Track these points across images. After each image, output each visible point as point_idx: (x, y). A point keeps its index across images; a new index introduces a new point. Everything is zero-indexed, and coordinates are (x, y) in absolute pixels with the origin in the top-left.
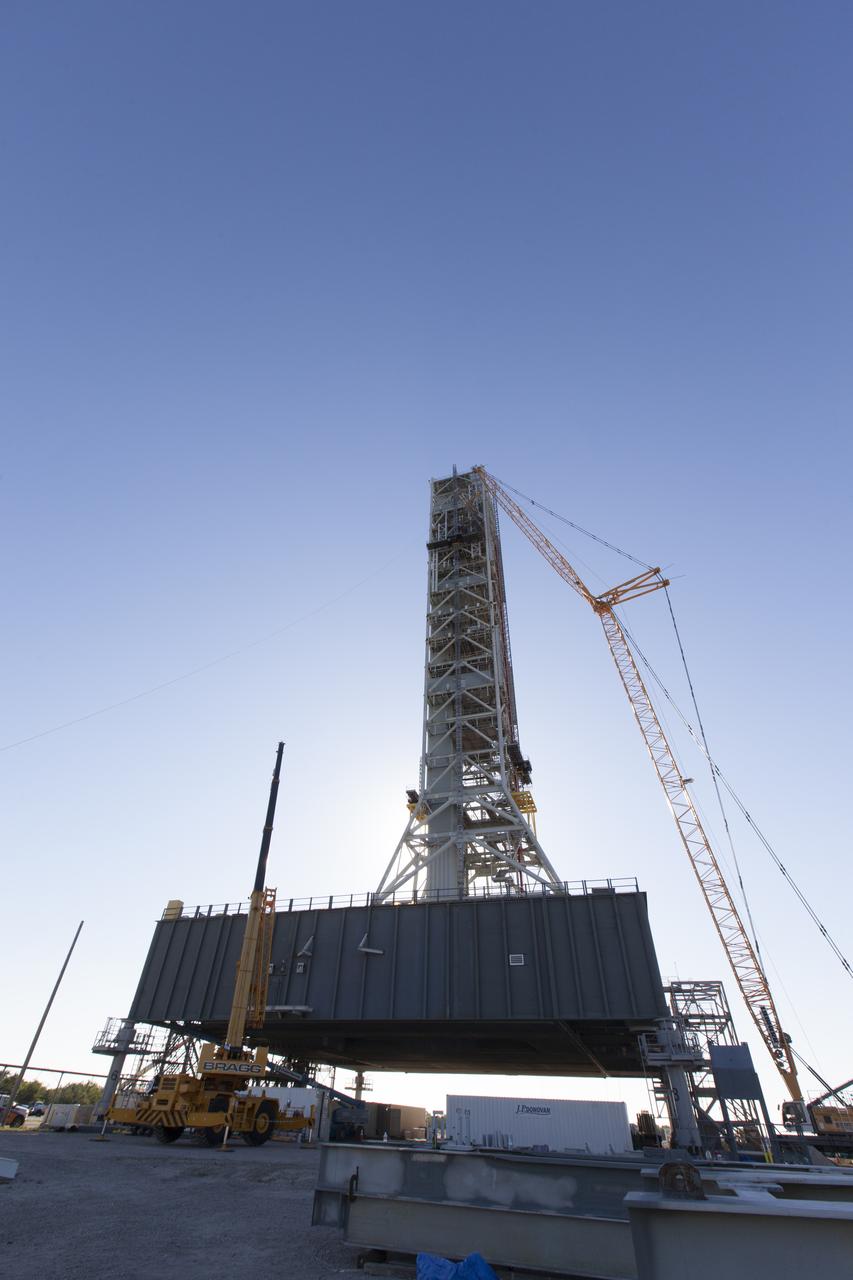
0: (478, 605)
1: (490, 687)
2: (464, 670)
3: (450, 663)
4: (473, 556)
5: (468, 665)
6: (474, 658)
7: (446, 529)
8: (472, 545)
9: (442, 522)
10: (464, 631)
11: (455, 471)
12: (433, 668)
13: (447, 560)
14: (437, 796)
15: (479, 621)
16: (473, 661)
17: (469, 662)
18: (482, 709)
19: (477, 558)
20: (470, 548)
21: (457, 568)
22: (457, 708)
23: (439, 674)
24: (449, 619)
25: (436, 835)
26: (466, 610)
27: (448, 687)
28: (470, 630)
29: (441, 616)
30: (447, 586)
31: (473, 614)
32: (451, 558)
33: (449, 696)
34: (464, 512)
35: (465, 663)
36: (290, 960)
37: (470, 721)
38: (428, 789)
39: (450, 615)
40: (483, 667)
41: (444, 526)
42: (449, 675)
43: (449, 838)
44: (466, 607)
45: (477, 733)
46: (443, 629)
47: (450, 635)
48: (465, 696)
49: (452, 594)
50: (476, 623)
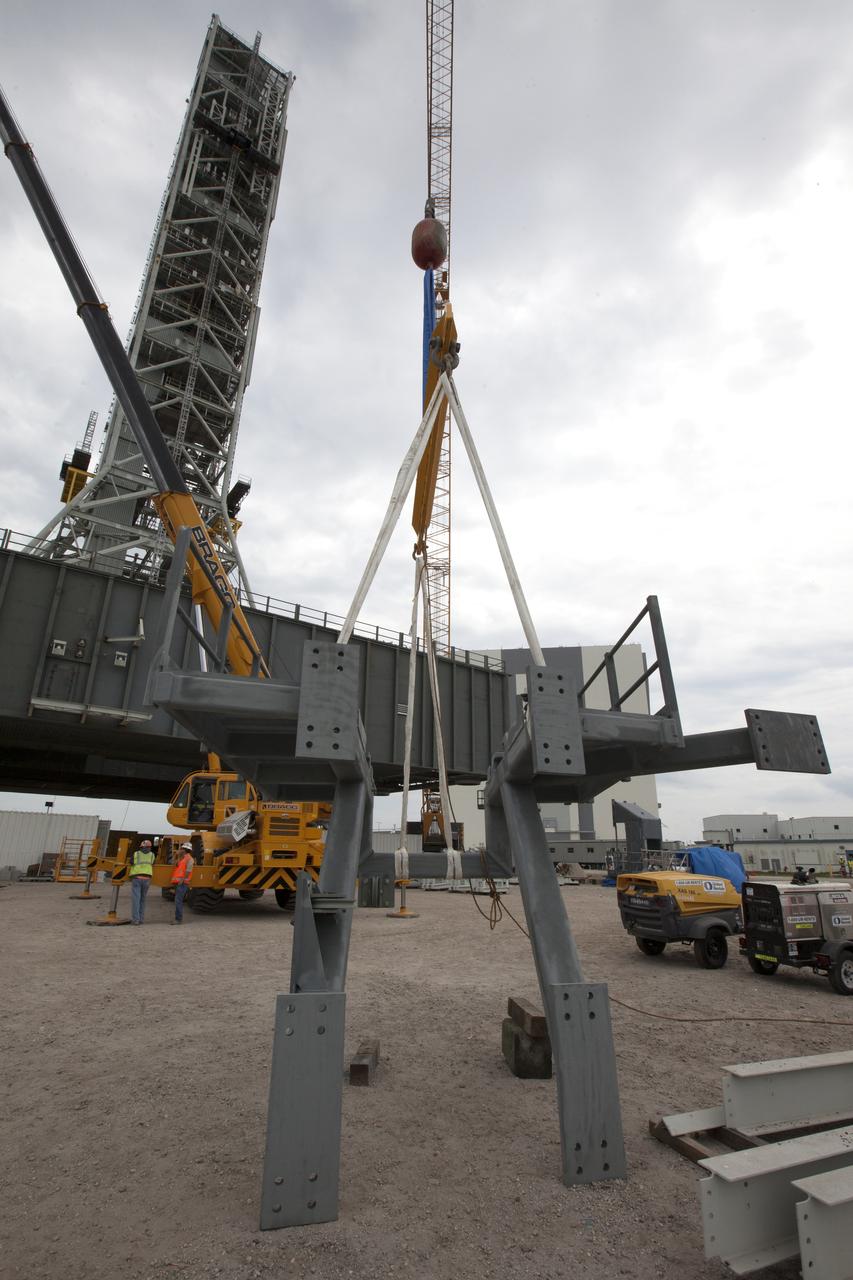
0: (243, 262)
1: (233, 378)
2: (207, 338)
3: (186, 312)
4: (252, 190)
5: (213, 334)
6: (220, 329)
7: (223, 117)
8: (255, 176)
10: (217, 284)
11: (256, 44)
12: (159, 303)
13: (213, 164)
14: (129, 477)
17: (212, 329)
18: (215, 399)
19: (255, 198)
20: (249, 176)
21: (228, 188)
22: (191, 380)
23: (166, 318)
24: (196, 252)
25: (118, 526)
26: (224, 258)
27: (178, 342)
28: (223, 288)
29: (184, 238)
30: (206, 201)
31: (232, 269)
32: (223, 167)
33: (174, 355)
34: (254, 116)
35: (209, 328)
36: (98, 644)
37: (196, 405)
38: (118, 463)
39: (200, 246)
40: (229, 348)
41: (222, 110)
42: (181, 328)
43: (138, 538)
44: (227, 253)
45: (201, 424)
46: (184, 258)
47: (195, 274)
48: (199, 370)
49: (209, 219)
50: (234, 286)
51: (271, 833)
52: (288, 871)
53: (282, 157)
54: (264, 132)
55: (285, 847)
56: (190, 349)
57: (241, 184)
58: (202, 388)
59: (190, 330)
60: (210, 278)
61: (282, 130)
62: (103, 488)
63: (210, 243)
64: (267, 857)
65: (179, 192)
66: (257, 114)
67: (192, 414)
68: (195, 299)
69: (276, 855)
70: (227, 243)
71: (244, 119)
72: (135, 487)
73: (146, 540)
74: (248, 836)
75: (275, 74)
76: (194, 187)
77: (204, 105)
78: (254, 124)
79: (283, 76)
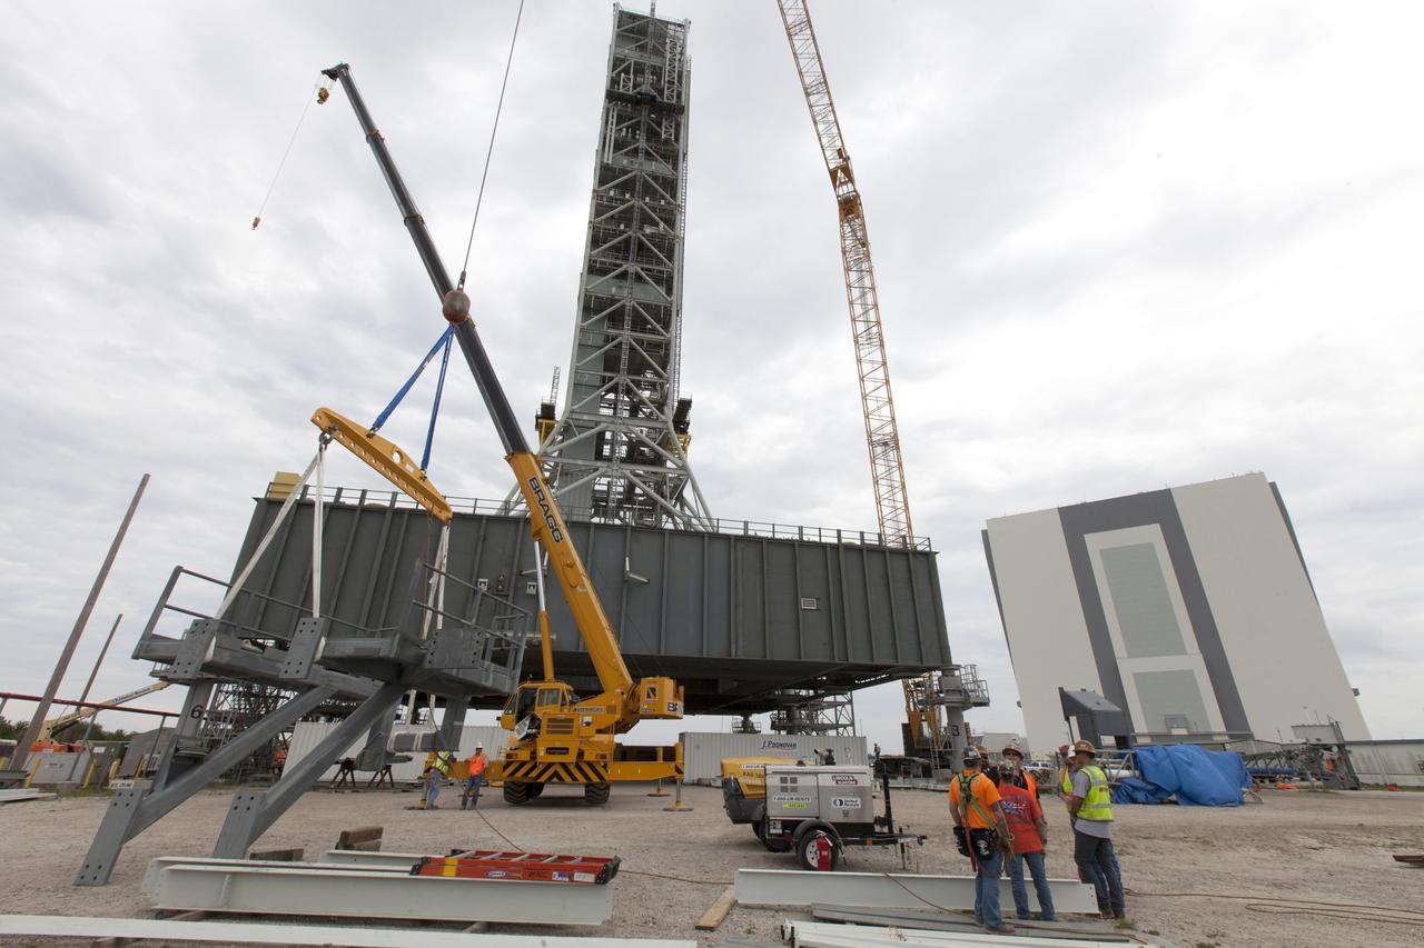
0: (663, 202)
1: (666, 307)
2: (639, 278)
3: (618, 262)
4: (664, 136)
5: (643, 274)
6: (650, 267)
7: (631, 85)
8: (664, 123)
9: (627, 71)
10: (641, 228)
11: (653, 10)
12: (595, 262)
13: (628, 128)
14: (585, 417)
15: (662, 224)
16: (647, 270)
17: (642, 269)
18: (653, 331)
19: (667, 142)
20: (659, 125)
21: (642, 144)
22: (628, 320)
23: (603, 272)
24: (622, 207)
25: (580, 462)
26: (646, 204)
27: (614, 290)
28: (648, 230)
29: (611, 199)
30: (625, 162)
31: (655, 211)
32: (634, 128)
33: (613, 301)
34: (657, 72)
35: (639, 269)
36: (514, 578)
37: (636, 340)
38: (575, 407)
39: (624, 201)
40: (658, 281)
41: (629, 79)
42: (617, 277)
43: (597, 469)
44: (647, 199)
45: (643, 357)
46: (612, 217)
47: (622, 227)
48: (634, 308)
49: (630, 175)
50: (657, 225)
51: (548, 732)
52: (563, 765)
53: (688, 95)
54: (669, 82)
55: (558, 744)
56: (625, 293)
57: (653, 135)
58: (639, 324)
59: (623, 276)
60: (635, 224)
61: (685, 73)
62: (567, 431)
63: (632, 196)
64: (541, 753)
65: (602, 162)
66: (661, 69)
67: (632, 348)
68: (623, 249)
69: (550, 751)
70: (648, 190)
71: (649, 78)
72: (593, 425)
73: (604, 469)
74: (528, 736)
75: (673, 27)
76: (614, 152)
77: (614, 82)
78: (659, 79)
79: (680, 25)
